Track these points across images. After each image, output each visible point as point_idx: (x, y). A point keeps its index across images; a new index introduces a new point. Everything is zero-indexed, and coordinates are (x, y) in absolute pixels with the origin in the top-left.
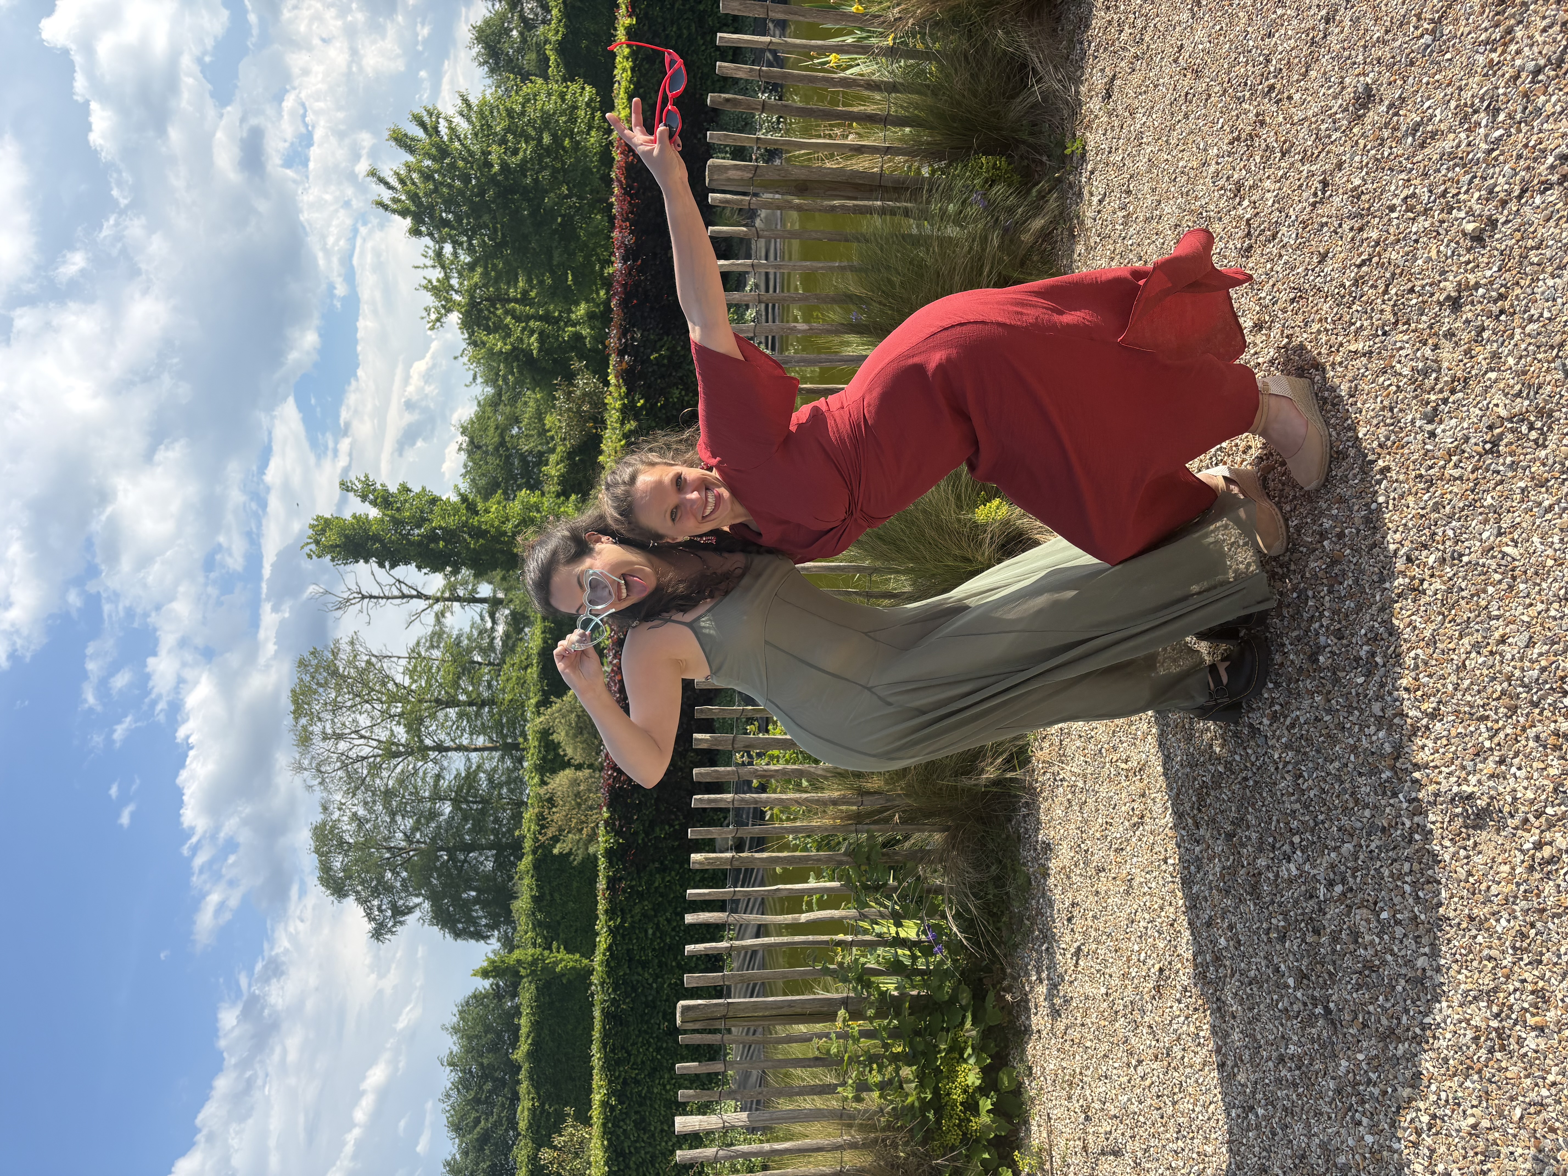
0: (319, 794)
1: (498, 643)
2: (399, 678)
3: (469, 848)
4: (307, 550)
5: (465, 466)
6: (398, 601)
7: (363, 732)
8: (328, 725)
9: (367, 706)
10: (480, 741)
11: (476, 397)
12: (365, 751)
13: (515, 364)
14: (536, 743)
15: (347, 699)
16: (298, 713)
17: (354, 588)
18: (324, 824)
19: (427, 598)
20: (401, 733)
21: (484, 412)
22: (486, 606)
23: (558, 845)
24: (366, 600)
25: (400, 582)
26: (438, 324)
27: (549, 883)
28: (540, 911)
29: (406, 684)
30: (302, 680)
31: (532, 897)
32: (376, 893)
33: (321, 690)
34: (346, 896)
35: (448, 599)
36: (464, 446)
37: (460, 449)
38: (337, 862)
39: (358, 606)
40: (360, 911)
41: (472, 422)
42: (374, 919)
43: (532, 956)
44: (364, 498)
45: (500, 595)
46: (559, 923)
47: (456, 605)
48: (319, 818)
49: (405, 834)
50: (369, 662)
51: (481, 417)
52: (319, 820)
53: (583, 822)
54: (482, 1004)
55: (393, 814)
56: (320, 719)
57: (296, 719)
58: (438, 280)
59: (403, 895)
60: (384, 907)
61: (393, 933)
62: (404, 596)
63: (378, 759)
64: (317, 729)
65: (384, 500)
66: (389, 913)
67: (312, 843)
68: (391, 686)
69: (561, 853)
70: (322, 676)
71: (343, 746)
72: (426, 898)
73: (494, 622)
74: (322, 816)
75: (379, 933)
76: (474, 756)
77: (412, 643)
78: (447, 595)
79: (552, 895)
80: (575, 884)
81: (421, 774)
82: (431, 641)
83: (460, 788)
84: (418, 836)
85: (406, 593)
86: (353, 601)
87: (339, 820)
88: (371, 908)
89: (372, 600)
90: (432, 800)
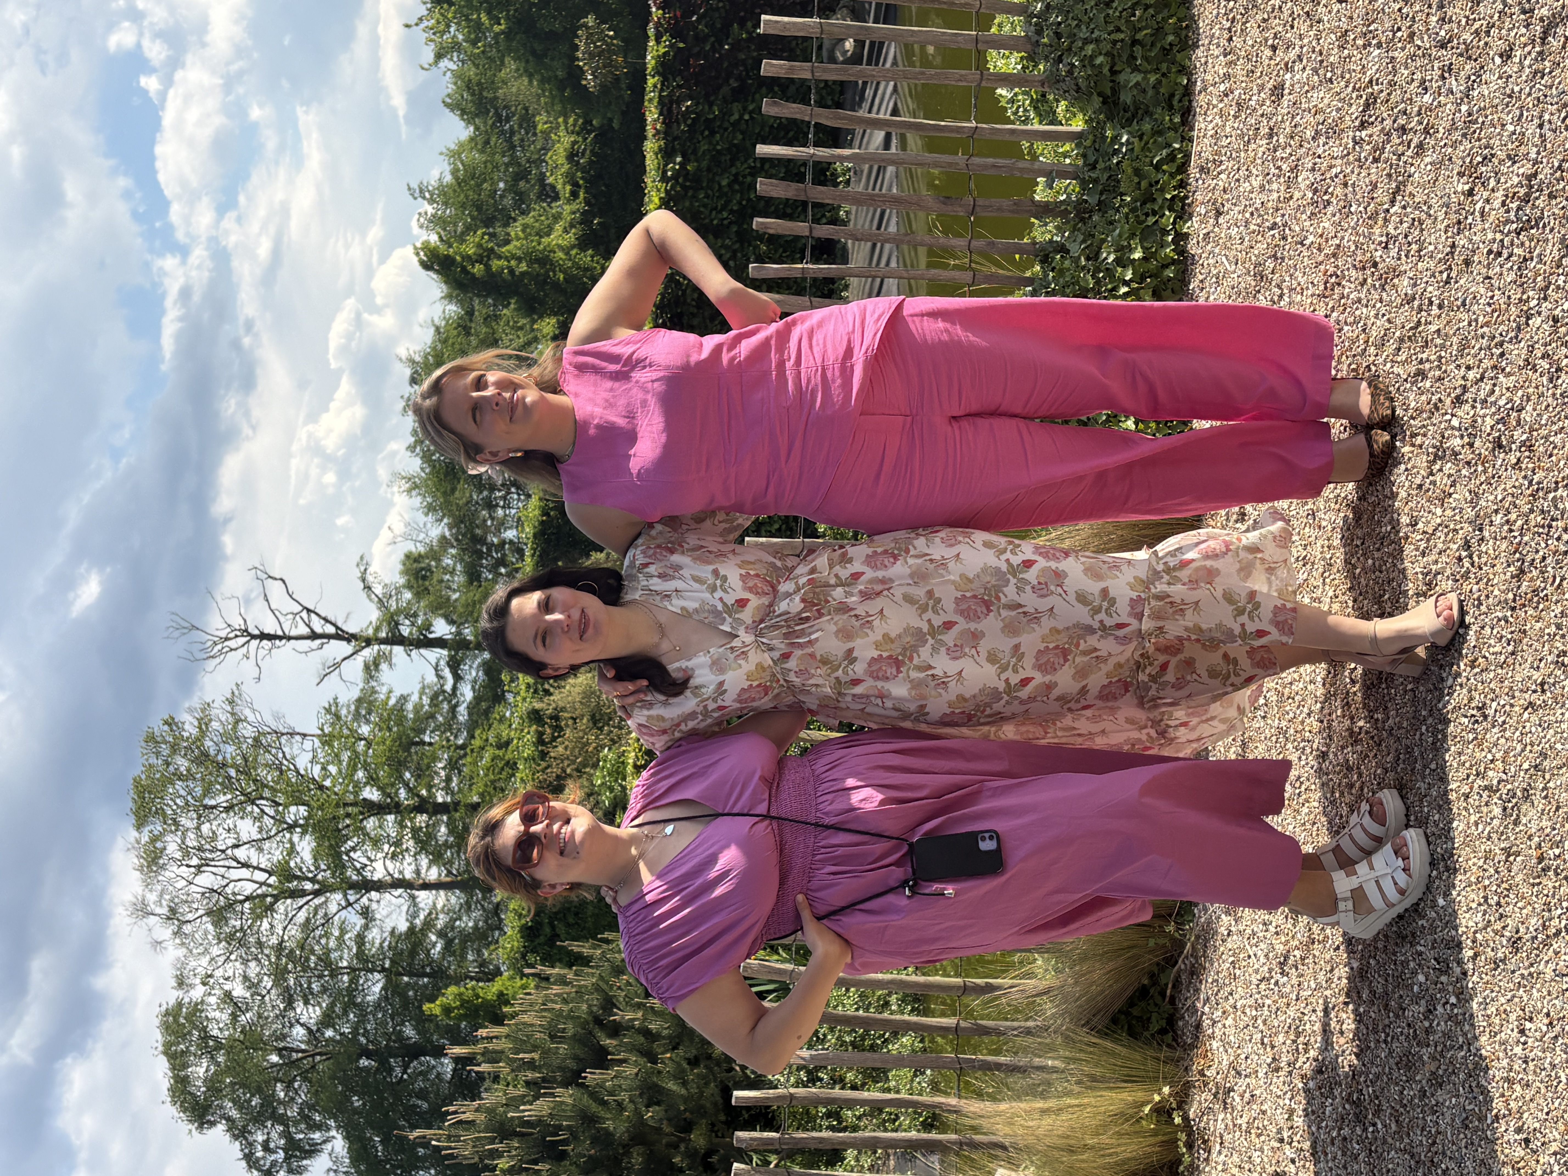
0: (172, 955)
1: (463, 712)
17: (236, 623)
19: (352, 638)
24: (254, 643)
25: (309, 611)
29: (316, 776)
30: (149, 766)
32: (259, 1120)
34: (212, 1124)
35: (386, 641)
38: (200, 1070)
39: (243, 649)
40: (234, 1149)
42: (257, 1165)
45: (467, 635)
47: (398, 650)
48: (172, 996)
49: (308, 1029)
50: (256, 740)
52: (172, 1002)
55: (289, 997)
56: (178, 826)
57: (140, 828)
59: (304, 1125)
60: (272, 1145)
62: (315, 635)
66: (281, 1155)
67: (159, 1037)
68: (291, 777)
70: (182, 763)
72: (340, 1130)
74: (177, 994)
76: (422, 898)
77: (326, 713)
78: (383, 635)
82: (358, 707)
83: (398, 952)
84: (329, 1033)
85: (318, 630)
86: (232, 644)
87: (202, 1002)
88: (251, 1144)
89: (265, 642)
90: (352, 969)
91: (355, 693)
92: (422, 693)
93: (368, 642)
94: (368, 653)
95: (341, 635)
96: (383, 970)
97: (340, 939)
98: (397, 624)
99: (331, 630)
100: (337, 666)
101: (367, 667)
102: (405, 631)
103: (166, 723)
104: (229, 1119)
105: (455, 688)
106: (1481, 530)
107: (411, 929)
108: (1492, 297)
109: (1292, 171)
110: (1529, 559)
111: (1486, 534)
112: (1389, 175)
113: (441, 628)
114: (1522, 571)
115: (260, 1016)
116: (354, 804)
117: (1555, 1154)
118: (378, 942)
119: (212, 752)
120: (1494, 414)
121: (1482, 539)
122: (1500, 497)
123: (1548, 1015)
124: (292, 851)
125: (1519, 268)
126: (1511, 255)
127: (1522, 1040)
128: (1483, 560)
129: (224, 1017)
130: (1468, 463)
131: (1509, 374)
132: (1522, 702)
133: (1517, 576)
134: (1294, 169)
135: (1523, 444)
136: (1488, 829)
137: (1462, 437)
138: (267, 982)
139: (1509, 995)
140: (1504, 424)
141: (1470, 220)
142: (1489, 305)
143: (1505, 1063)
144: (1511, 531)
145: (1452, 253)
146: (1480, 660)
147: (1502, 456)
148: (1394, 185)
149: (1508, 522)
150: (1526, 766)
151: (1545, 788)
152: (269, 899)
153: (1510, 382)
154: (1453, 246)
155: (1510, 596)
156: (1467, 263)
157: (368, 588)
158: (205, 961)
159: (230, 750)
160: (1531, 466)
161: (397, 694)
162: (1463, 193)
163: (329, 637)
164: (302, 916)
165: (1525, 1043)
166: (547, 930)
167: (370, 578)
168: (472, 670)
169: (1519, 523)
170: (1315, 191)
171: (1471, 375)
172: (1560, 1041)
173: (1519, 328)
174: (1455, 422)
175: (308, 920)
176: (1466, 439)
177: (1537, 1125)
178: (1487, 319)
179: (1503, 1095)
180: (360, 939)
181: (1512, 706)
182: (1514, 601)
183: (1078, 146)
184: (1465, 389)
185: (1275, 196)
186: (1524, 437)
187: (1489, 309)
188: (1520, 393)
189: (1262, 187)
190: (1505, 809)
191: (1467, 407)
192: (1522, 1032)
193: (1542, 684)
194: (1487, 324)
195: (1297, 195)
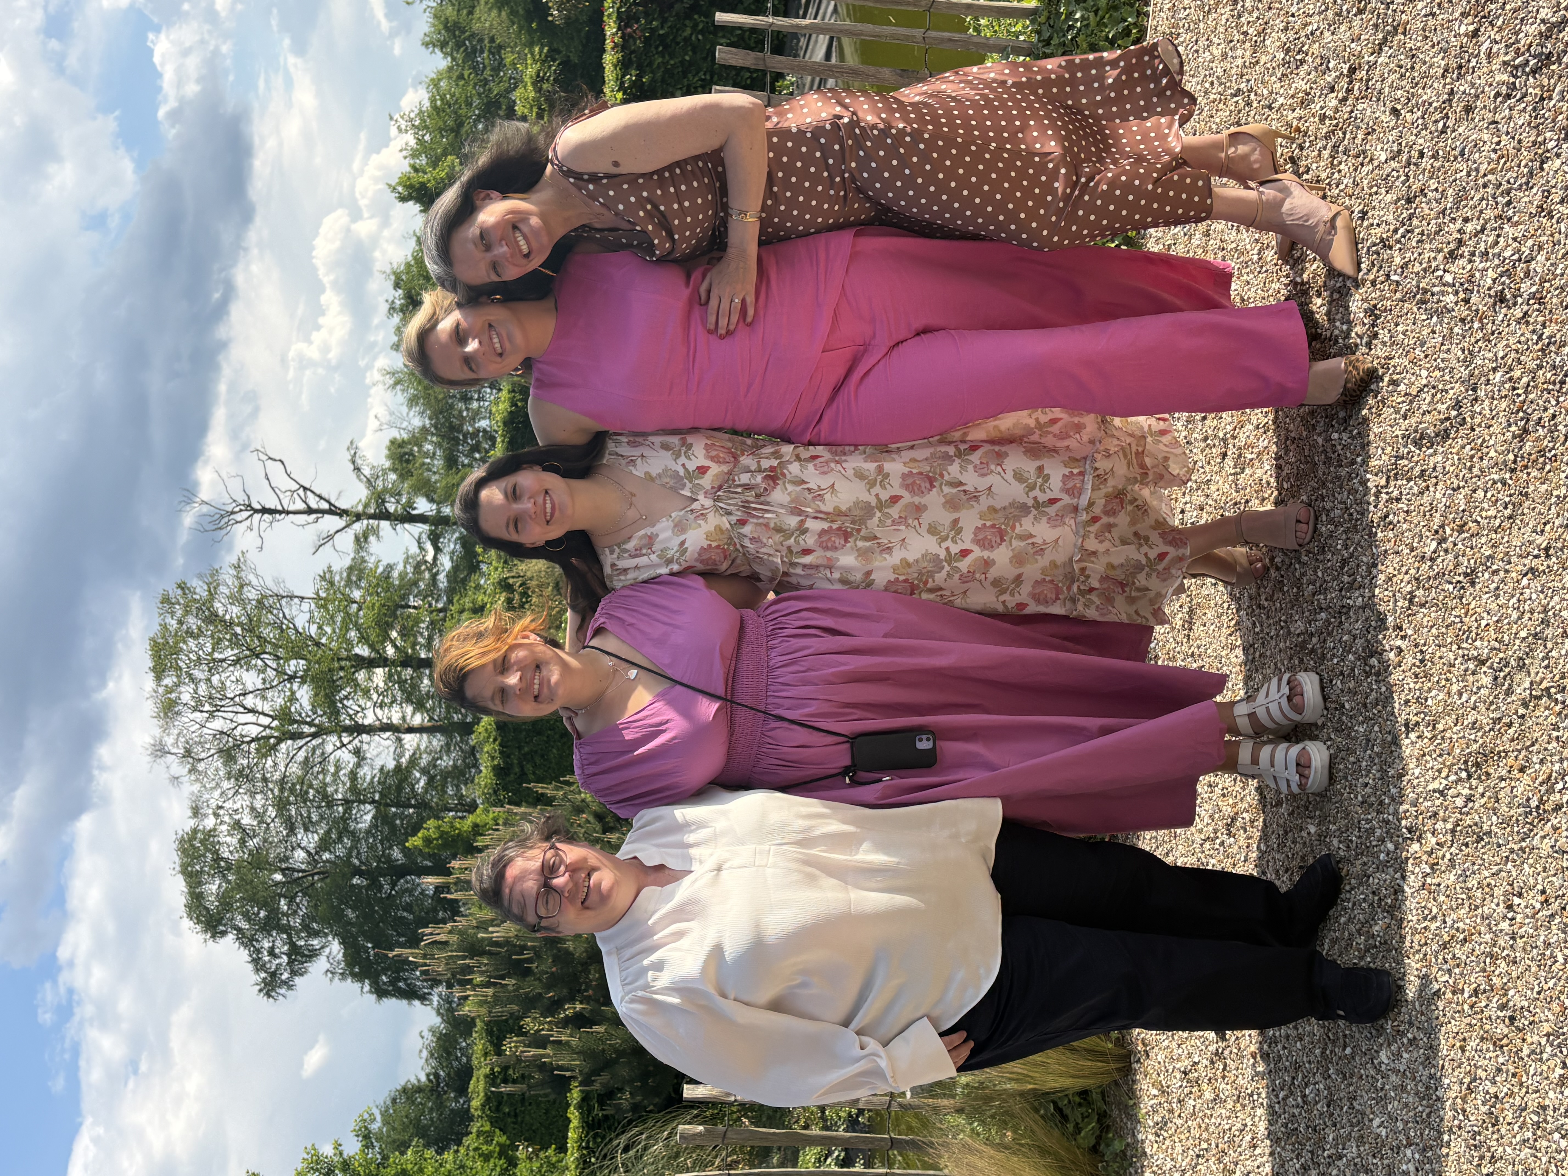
0: (188, 789)
6: (302, 518)
12: (254, 731)
16: (160, 669)
17: (241, 498)
19: (341, 513)
24: (257, 516)
25: (305, 489)
29: (313, 634)
30: (165, 627)
31: (495, 769)
32: (265, 930)
34: (224, 933)
35: (374, 517)
38: (213, 888)
39: (248, 522)
40: (244, 955)
42: (264, 968)
45: (444, 513)
48: (187, 825)
49: (309, 853)
50: (260, 602)
52: (188, 829)
55: (292, 830)
56: (192, 679)
59: (305, 934)
60: (277, 951)
61: (290, 987)
62: (310, 511)
66: (285, 959)
67: (177, 860)
68: (291, 635)
70: (193, 622)
72: (336, 937)
74: (192, 823)
75: (269, 988)
76: (408, 740)
77: (320, 579)
78: (372, 510)
81: (332, 769)
82: (349, 576)
83: (387, 786)
84: (326, 856)
85: (314, 505)
86: (238, 517)
87: (215, 830)
88: (258, 951)
89: (266, 516)
90: (347, 802)
91: (347, 562)
92: (406, 562)
93: (358, 517)
94: (358, 527)
95: (334, 511)
96: (373, 802)
97: (336, 774)
98: (384, 501)
99: (325, 506)
100: (330, 537)
101: (357, 539)
102: (391, 508)
103: (179, 586)
104: (239, 930)
105: (435, 559)
106: (1474, 390)
107: (398, 767)
108: (1498, 143)
109: (1259, 34)
110: (1535, 417)
111: (1481, 393)
112: (1376, 26)
113: (423, 506)
114: (1525, 431)
115: (265, 840)
116: (348, 659)
117: (1548, 1035)
118: (368, 778)
119: (221, 613)
120: (1498, 266)
121: (1476, 400)
122: (1501, 354)
123: (1543, 892)
124: (293, 698)
125: (1535, 109)
126: (1524, 96)
127: (1510, 915)
128: (1477, 420)
129: (234, 841)
130: (1463, 320)
131: (1517, 224)
132: (1520, 568)
133: (1520, 436)
134: (1262, 33)
135: (1533, 296)
136: (1473, 698)
137: (1456, 293)
138: (272, 812)
139: (1495, 869)
140: (1509, 277)
141: (1473, 62)
142: (1495, 151)
143: (1488, 937)
144: (1514, 389)
145: (1450, 100)
146: (1470, 524)
147: (1504, 311)
148: (1381, 36)
149: (1511, 379)
150: (1523, 634)
151: (1546, 657)
152: (272, 741)
153: (1518, 232)
154: (1452, 93)
155: (1511, 457)
156: (1468, 109)
157: (357, 469)
158: (217, 794)
159: (235, 611)
160: (1540, 319)
161: (384, 563)
162: (1466, 35)
163: (323, 512)
164: (302, 754)
165: (1512, 919)
166: (517, 770)
167: (359, 462)
168: (451, 543)
169: (1525, 380)
170: (1288, 51)
171: (1470, 227)
172: (1558, 920)
173: (1531, 174)
174: (1448, 278)
175: (306, 758)
176: (1462, 295)
177: (1526, 1004)
178: (1492, 166)
179: (1484, 971)
180: (353, 776)
181: (1507, 571)
182: (1515, 462)
183: (1032, 22)
184: (1460, 243)
185: (1240, 62)
186: (1534, 289)
187: (1493, 156)
188: (1530, 243)
189: (1224, 56)
190: (1496, 678)
191: (1461, 262)
192: (1510, 907)
193: (1547, 549)
194: (1492, 172)
195: (1264, 59)
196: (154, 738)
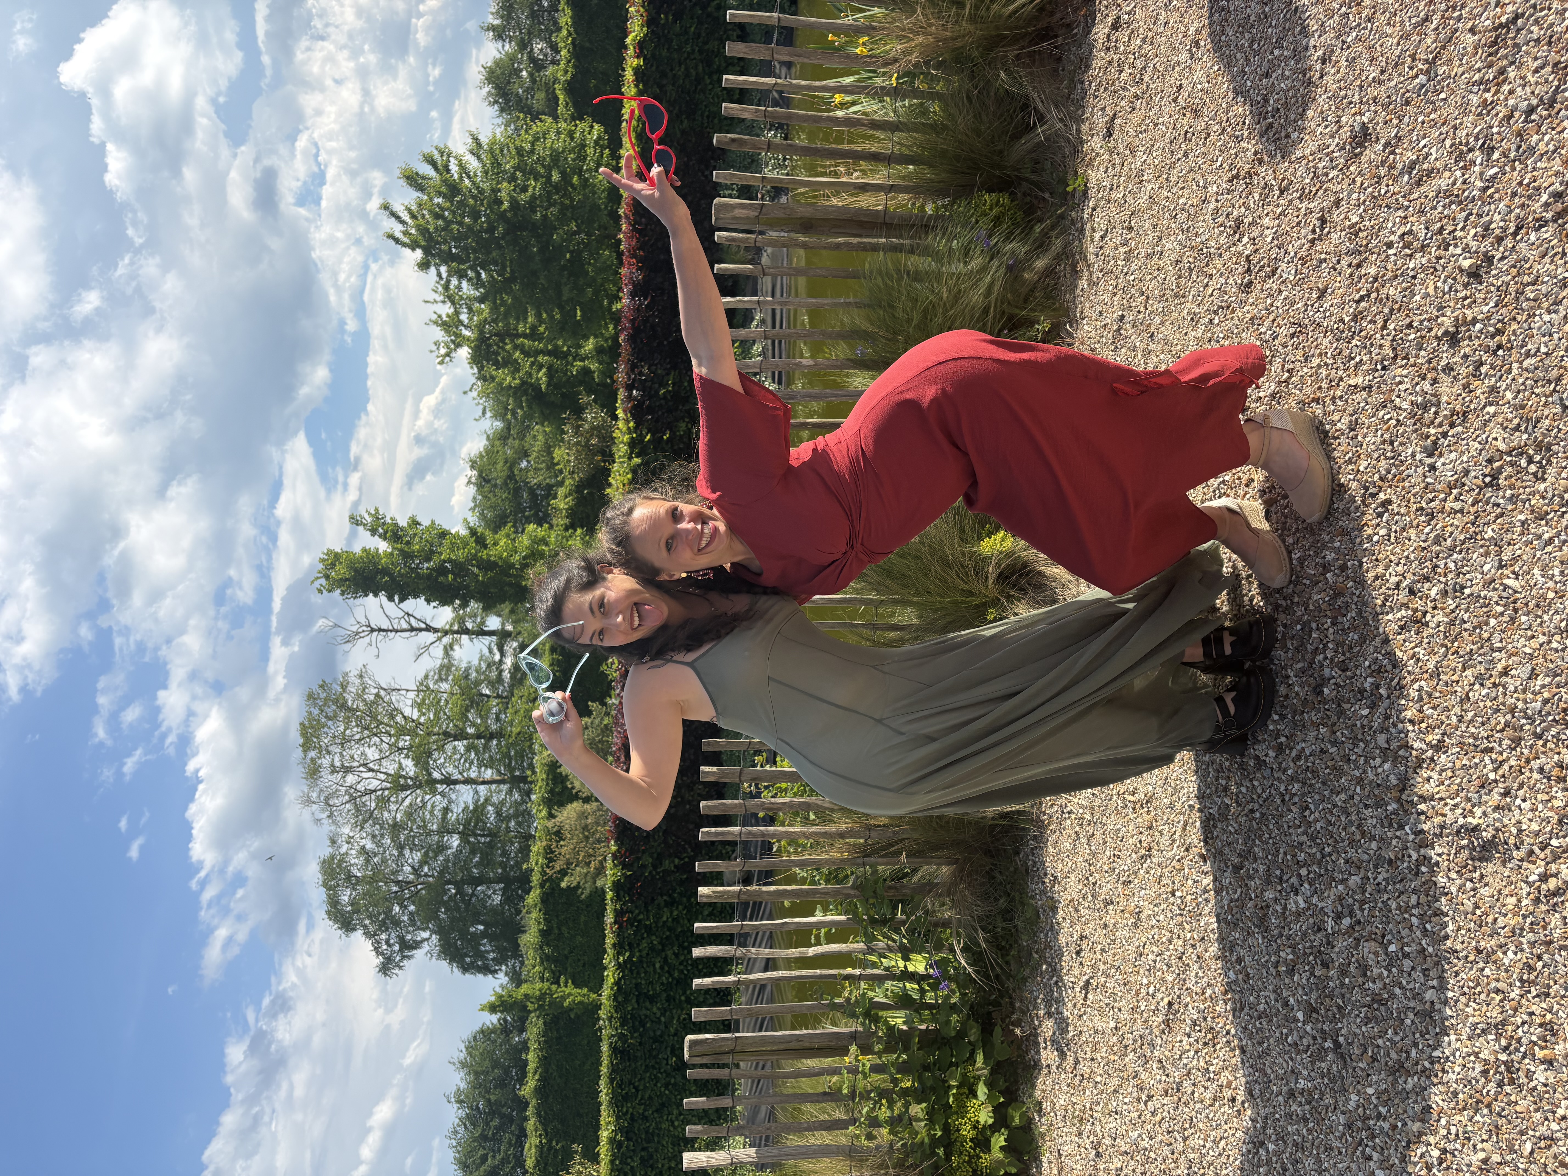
0: (327, 827)
1: (506, 675)
2: (407, 711)
3: (477, 882)
4: (317, 584)
5: (474, 498)
6: (407, 634)
7: (371, 765)
8: (337, 759)
9: (376, 740)
10: (488, 774)
11: (485, 432)
12: (374, 784)
13: (524, 399)
14: (544, 776)
15: (355, 731)
16: (306, 746)
17: (363, 621)
18: (332, 857)
19: (436, 631)
20: (410, 767)
21: (493, 446)
22: (494, 638)
23: (566, 879)
24: (375, 634)
25: (409, 615)
26: (448, 359)
27: (557, 916)
28: (547, 945)
29: (415, 717)
30: (310, 713)
31: (540, 931)
32: (383, 926)
33: (330, 723)
34: (354, 929)
35: (457, 632)
36: (473, 480)
37: (469, 482)
38: (345, 897)
39: (367, 639)
40: (368, 945)
41: (481, 456)
42: (382, 954)
43: (540, 990)
44: (373, 532)
45: (509, 628)
46: (567, 958)
47: (465, 638)
48: (327, 851)
49: (413, 867)
50: (377, 695)
51: (490, 453)
52: (327, 854)
53: (590, 856)
54: (489, 1039)
55: (401, 848)
56: (329, 753)
57: (305, 751)
58: (448, 316)
59: (411, 929)
60: (392, 941)
61: (401, 968)
62: (412, 629)
63: (386, 792)
64: (325, 762)
65: (394, 534)
66: (397, 948)
67: (320, 876)
68: (399, 719)
69: (568, 887)
70: (331, 709)
71: (351, 779)
72: (433, 932)
73: (502, 654)
74: (330, 850)
75: (385, 968)
76: (482, 789)
77: (420, 676)
78: (456, 628)
79: (559, 929)
80: (583, 918)
81: (429, 807)
82: (440, 674)
83: (468, 822)
84: (426, 870)
85: (415, 626)
88: (378, 942)
89: (382, 633)
90: (440, 832)
93: (446, 633)
94: (447, 640)
95: (428, 628)
98: (464, 622)
100: (427, 648)
101: (445, 647)
102: (469, 625)
103: (320, 686)
104: (364, 927)
105: (501, 660)
113: (492, 624)
115: (383, 860)
118: (455, 815)
129: (361, 862)
138: (387, 839)
161: (465, 662)
164: (407, 801)
180: (444, 814)
196: (303, 792)
